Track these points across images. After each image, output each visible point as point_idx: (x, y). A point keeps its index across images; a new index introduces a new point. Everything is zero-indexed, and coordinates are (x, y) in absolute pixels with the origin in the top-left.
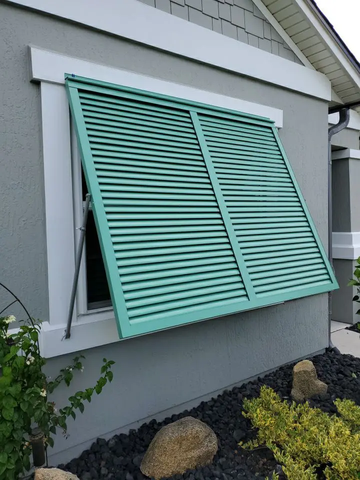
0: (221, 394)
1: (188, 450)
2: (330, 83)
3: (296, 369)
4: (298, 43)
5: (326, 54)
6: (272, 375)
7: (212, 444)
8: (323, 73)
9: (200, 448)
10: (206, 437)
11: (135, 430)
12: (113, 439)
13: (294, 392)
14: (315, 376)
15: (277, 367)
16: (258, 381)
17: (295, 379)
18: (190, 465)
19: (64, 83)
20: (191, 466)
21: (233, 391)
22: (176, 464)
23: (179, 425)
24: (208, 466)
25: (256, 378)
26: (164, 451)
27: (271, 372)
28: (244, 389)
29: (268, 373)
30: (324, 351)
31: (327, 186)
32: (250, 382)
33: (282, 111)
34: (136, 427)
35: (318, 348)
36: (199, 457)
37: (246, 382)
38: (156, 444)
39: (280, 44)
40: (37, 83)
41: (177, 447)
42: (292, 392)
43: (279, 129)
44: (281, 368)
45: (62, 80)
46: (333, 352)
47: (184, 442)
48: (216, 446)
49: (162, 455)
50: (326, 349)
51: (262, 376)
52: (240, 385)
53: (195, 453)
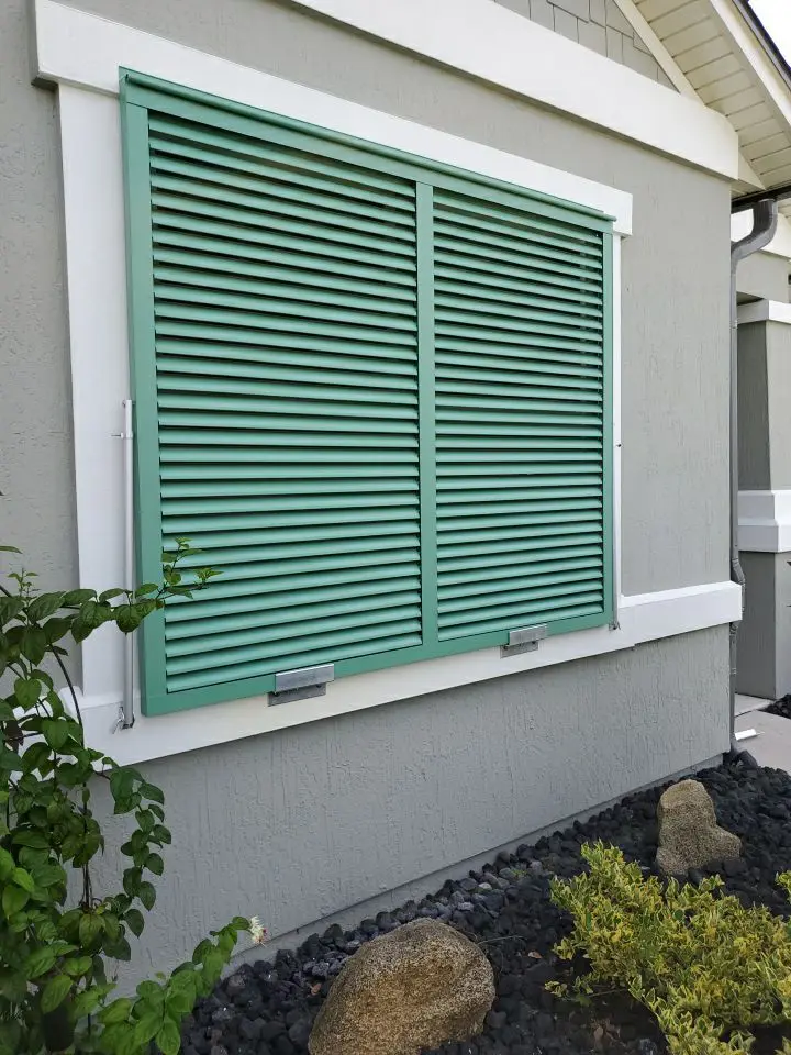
0: (491, 863)
1: (425, 1000)
2: (735, 136)
3: (667, 800)
4: (666, 38)
5: (732, 64)
6: (608, 816)
7: (480, 985)
8: (721, 112)
9: (453, 996)
10: (468, 967)
11: (289, 952)
12: (237, 974)
13: (663, 856)
14: (712, 817)
15: (617, 798)
16: (575, 832)
17: (664, 826)
18: (430, 1037)
19: (117, 91)
20: (434, 1039)
21: (518, 855)
22: (396, 1037)
23: (401, 939)
24: (473, 1039)
25: (569, 825)
26: (368, 1005)
27: (603, 809)
28: (544, 851)
29: (596, 812)
30: (720, 761)
31: (728, 376)
32: (557, 834)
33: (631, 195)
34: (293, 944)
35: (708, 753)
36: (452, 1017)
37: (548, 834)
38: (347, 988)
39: (626, 39)
40: (48, 87)
41: (398, 994)
42: (658, 857)
43: (622, 238)
44: (626, 801)
45: (112, 81)
46: (740, 763)
47: (417, 982)
48: (491, 989)
49: (361, 1014)
50: (725, 755)
51: (583, 820)
52: (532, 842)
53: (441, 1008)
